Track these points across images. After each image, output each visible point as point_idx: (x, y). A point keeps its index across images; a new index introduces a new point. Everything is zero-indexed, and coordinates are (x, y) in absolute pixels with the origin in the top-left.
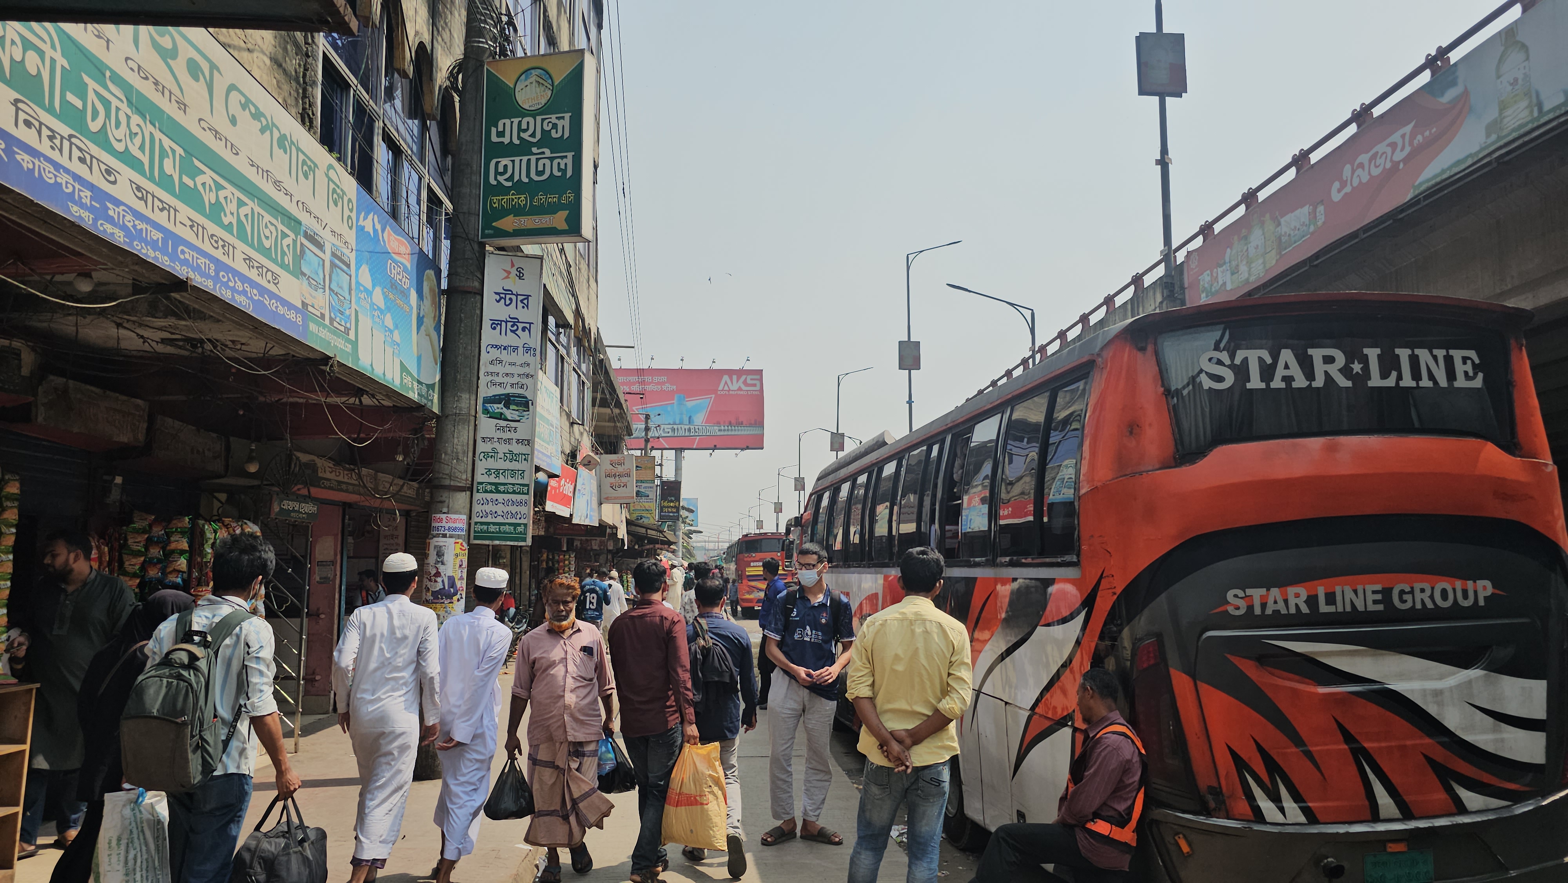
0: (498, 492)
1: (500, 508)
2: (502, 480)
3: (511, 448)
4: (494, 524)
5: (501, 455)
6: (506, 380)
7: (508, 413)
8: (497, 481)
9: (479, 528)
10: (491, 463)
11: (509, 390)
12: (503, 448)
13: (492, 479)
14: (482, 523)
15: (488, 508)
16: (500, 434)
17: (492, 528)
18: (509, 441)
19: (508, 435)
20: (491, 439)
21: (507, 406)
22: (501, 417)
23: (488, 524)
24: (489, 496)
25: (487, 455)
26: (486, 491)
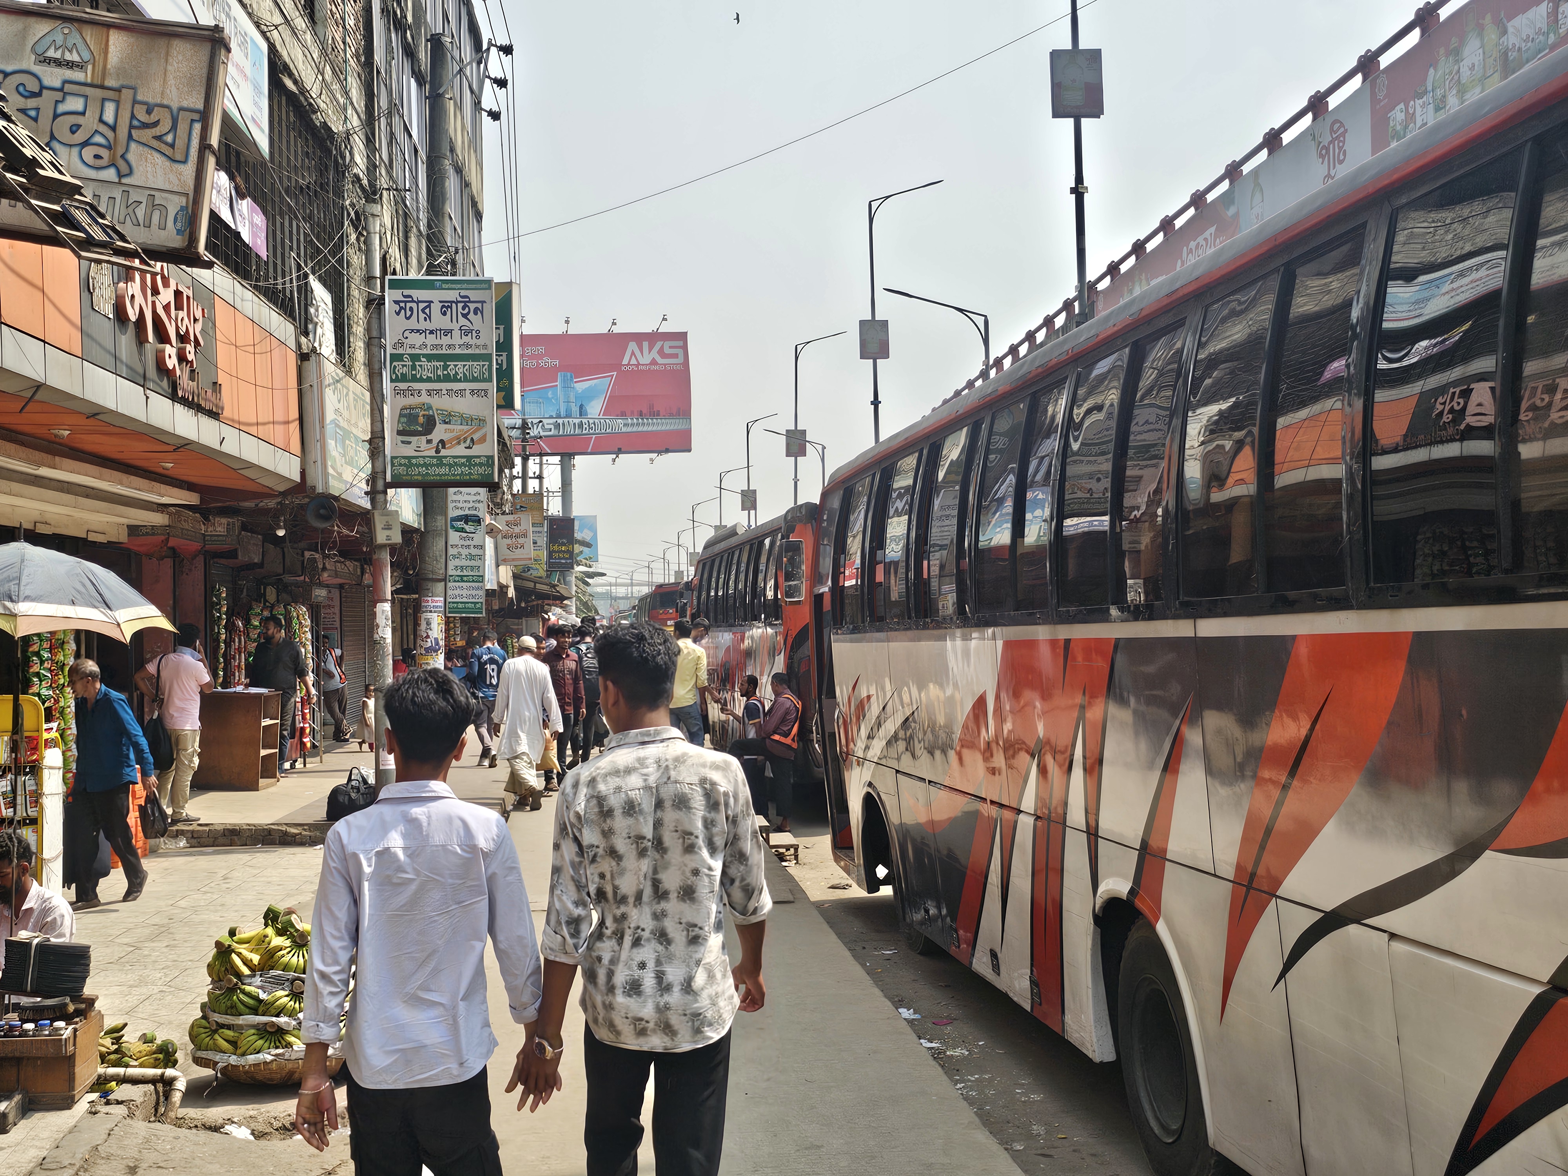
0: (464, 581)
1: (465, 592)
2: (465, 573)
3: (470, 551)
4: (461, 603)
5: (464, 556)
6: (465, 505)
7: (467, 528)
8: (462, 574)
9: (452, 605)
10: (457, 562)
11: (467, 512)
12: (465, 552)
13: (459, 573)
14: (453, 603)
15: (457, 592)
16: (462, 542)
17: (460, 606)
18: (468, 547)
19: (468, 543)
20: (457, 546)
21: (466, 523)
22: (462, 530)
23: (457, 603)
24: (457, 584)
25: (454, 557)
26: (455, 581)
